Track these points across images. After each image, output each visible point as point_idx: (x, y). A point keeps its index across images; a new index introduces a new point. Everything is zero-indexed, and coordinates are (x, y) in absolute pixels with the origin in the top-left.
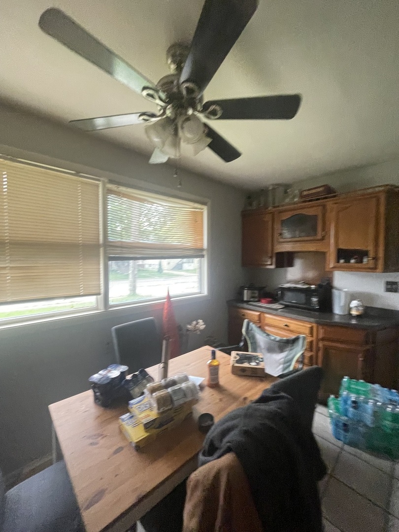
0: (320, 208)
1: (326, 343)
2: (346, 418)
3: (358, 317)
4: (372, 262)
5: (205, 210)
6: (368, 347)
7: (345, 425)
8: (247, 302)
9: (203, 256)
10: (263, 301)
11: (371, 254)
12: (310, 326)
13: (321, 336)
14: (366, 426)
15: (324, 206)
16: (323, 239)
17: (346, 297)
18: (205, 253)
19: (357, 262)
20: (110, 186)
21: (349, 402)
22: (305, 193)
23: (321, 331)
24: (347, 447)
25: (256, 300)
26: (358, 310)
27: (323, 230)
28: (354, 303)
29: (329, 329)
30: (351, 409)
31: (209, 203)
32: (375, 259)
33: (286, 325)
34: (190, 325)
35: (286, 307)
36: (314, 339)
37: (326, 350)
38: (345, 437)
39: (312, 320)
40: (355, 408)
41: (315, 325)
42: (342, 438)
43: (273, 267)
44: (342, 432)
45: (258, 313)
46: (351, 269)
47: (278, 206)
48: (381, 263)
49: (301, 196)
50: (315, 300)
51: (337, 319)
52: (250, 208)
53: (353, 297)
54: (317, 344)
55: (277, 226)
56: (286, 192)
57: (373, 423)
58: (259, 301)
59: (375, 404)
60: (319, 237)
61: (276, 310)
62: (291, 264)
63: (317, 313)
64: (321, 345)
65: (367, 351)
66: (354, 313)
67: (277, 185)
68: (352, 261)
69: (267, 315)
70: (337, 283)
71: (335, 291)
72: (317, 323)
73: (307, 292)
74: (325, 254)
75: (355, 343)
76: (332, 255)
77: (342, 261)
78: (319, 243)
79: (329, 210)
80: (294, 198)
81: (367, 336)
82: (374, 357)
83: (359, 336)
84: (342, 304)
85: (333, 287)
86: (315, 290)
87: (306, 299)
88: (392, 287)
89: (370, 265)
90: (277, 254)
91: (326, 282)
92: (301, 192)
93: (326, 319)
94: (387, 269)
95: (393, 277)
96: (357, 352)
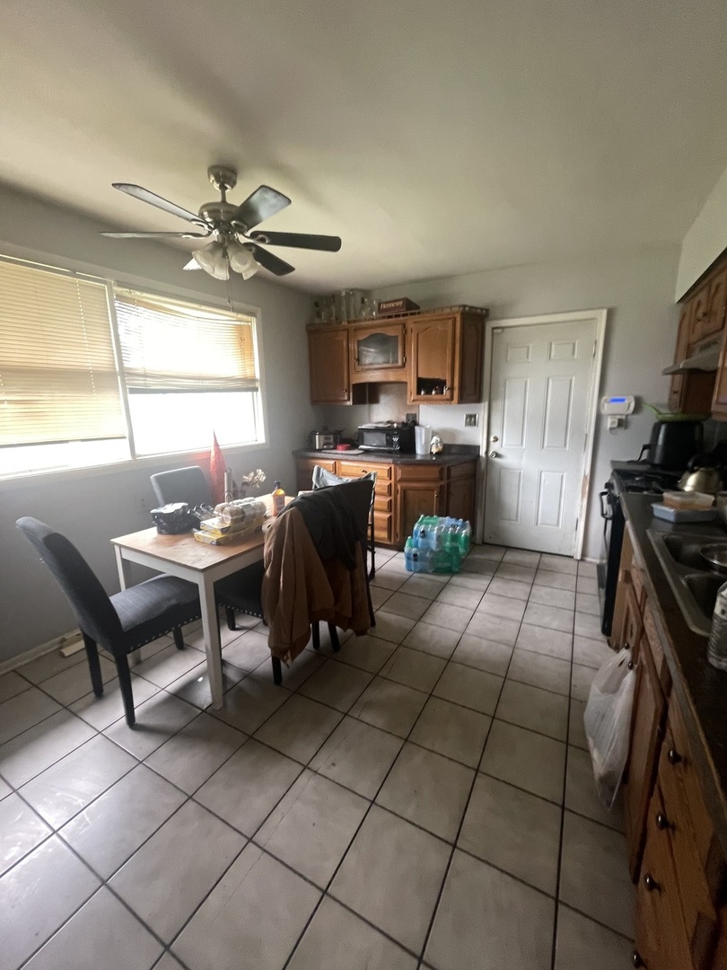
0: (400, 326)
1: (405, 484)
3: (438, 454)
4: (449, 392)
5: (254, 324)
6: (442, 483)
7: (415, 555)
8: (320, 450)
9: (256, 389)
10: (340, 447)
11: (448, 384)
12: (389, 468)
13: (399, 477)
14: (432, 551)
15: (404, 325)
16: (404, 365)
17: (426, 434)
19: (436, 393)
20: (119, 290)
22: (385, 306)
23: (399, 472)
24: (416, 575)
25: (331, 447)
26: (437, 447)
27: (404, 354)
28: (435, 440)
29: (411, 468)
30: (420, 540)
31: (259, 314)
32: (452, 389)
34: (247, 476)
35: (367, 452)
36: (392, 482)
37: (404, 491)
38: (415, 567)
39: (390, 460)
41: (393, 467)
42: (413, 568)
43: (350, 403)
44: (412, 562)
45: (332, 462)
46: (431, 401)
47: (355, 321)
48: (456, 392)
49: (380, 310)
50: (396, 439)
51: (419, 458)
52: (317, 321)
53: (434, 434)
54: (396, 486)
55: (353, 346)
56: (363, 301)
57: (437, 546)
58: (335, 448)
60: (400, 363)
61: (357, 455)
62: (374, 399)
63: (398, 455)
64: (399, 487)
65: (442, 487)
66: (434, 450)
67: (352, 290)
68: (434, 392)
69: (343, 463)
70: (422, 419)
71: (416, 428)
72: (394, 463)
73: (388, 431)
74: (406, 383)
75: (430, 480)
76: (412, 385)
77: (423, 393)
78: (401, 371)
79: (409, 331)
80: (372, 311)
81: (441, 471)
82: (449, 493)
83: (434, 472)
84: (423, 443)
85: (418, 425)
86: (397, 429)
87: (387, 440)
88: (471, 420)
89: (448, 396)
90: (355, 385)
91: (411, 420)
92: (379, 305)
93: (406, 459)
94: (462, 400)
95: (470, 408)
96: (432, 490)
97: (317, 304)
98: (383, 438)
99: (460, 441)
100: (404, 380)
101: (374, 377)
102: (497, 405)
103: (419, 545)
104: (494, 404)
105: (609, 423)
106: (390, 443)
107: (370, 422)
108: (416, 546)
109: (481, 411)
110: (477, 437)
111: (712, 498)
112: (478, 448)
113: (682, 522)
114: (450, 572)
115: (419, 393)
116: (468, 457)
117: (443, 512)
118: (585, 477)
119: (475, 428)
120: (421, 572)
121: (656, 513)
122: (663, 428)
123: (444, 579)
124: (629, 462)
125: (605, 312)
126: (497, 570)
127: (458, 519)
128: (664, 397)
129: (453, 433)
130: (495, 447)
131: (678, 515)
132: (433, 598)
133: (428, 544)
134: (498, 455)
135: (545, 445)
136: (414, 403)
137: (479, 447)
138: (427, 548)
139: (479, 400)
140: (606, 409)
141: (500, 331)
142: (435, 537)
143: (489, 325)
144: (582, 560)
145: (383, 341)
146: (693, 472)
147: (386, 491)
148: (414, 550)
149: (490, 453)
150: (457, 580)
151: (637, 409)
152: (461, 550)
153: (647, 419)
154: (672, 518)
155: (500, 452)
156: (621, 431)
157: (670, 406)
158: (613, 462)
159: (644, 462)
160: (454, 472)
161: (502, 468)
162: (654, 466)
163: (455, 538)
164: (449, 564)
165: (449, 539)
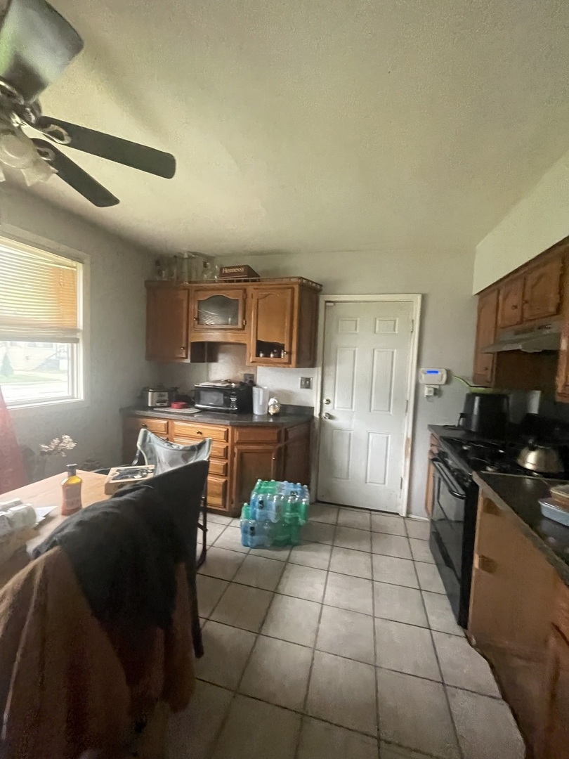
0: (242, 291)
1: (243, 447)
2: (253, 521)
3: (275, 415)
4: (287, 356)
5: (80, 270)
6: (279, 445)
7: (252, 528)
8: (152, 408)
9: (77, 341)
10: (175, 405)
11: (287, 348)
12: (226, 430)
13: (236, 439)
14: (271, 523)
15: (245, 291)
16: (243, 328)
17: (264, 395)
18: (79, 336)
19: (274, 357)
21: (257, 503)
22: (226, 271)
23: (237, 434)
24: (253, 551)
25: (165, 404)
26: (274, 408)
27: (244, 318)
28: (272, 401)
29: (245, 431)
31: (87, 261)
32: (290, 353)
33: (199, 433)
35: (203, 411)
36: (229, 444)
37: (241, 454)
39: (228, 422)
40: (261, 508)
41: (230, 429)
43: (188, 361)
45: (165, 422)
46: (268, 364)
47: (196, 282)
48: (294, 357)
49: (222, 274)
50: (233, 400)
51: (256, 419)
52: (158, 278)
53: (272, 395)
54: (233, 449)
55: (194, 307)
56: (205, 265)
58: (169, 406)
59: (279, 499)
60: (240, 326)
61: (192, 415)
62: (213, 359)
63: (236, 415)
64: (236, 450)
65: (280, 449)
66: (272, 411)
67: (195, 254)
68: (272, 355)
69: (176, 423)
70: (259, 381)
71: (255, 389)
72: (231, 425)
73: (226, 391)
74: (245, 345)
75: (267, 443)
76: (252, 348)
77: (261, 355)
79: (250, 295)
80: (213, 275)
81: (279, 433)
82: (286, 456)
83: (273, 435)
84: (261, 403)
85: (255, 385)
86: (235, 389)
87: (224, 399)
89: (286, 360)
90: (194, 344)
91: (249, 379)
92: (221, 269)
93: (244, 421)
94: (299, 364)
95: (305, 372)
96: (269, 452)
97: (158, 263)
98: (220, 397)
99: (295, 402)
100: (245, 342)
101: (215, 337)
102: (328, 370)
103: (257, 517)
104: (327, 369)
105: (426, 391)
106: (228, 403)
107: (208, 381)
109: (315, 375)
110: (311, 399)
112: (312, 409)
115: (258, 355)
116: (302, 418)
117: (279, 478)
118: (408, 439)
119: (308, 390)
121: (545, 513)
122: (477, 399)
123: (283, 554)
125: (419, 297)
126: (334, 536)
127: (295, 483)
129: (288, 394)
130: (327, 409)
132: (274, 588)
134: (331, 417)
135: (372, 409)
136: (254, 364)
138: (265, 520)
139: (313, 365)
140: (424, 378)
141: (332, 304)
143: (323, 299)
144: (408, 517)
145: (223, 304)
146: (533, 449)
147: (222, 454)
149: (324, 415)
150: (298, 555)
155: (332, 414)
156: (437, 399)
160: (291, 435)
161: (333, 428)
162: (470, 432)
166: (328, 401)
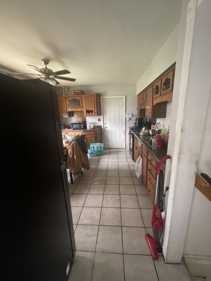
0: (80, 97)
6: (95, 135)
10: (66, 128)
11: (94, 111)
12: (81, 133)
17: (89, 124)
25: (64, 128)
27: (82, 104)
29: (86, 132)
30: (93, 149)
32: (95, 113)
33: (75, 134)
35: (74, 129)
37: (86, 138)
39: (82, 131)
40: (93, 148)
43: (68, 117)
46: (90, 116)
50: (82, 125)
51: (88, 130)
53: (91, 124)
57: (97, 150)
60: (81, 106)
61: (72, 130)
62: (73, 116)
63: (83, 129)
65: (95, 136)
66: (92, 128)
67: (65, 86)
68: (90, 113)
69: (68, 133)
70: (87, 120)
71: (87, 123)
73: (79, 123)
74: (83, 111)
75: (92, 135)
76: (85, 112)
77: (88, 113)
78: (81, 108)
79: (83, 98)
80: (72, 92)
81: (95, 132)
82: (97, 137)
83: (93, 133)
84: (89, 126)
86: (82, 123)
88: (99, 120)
90: (68, 112)
91: (84, 120)
92: (74, 91)
93: (85, 130)
94: (97, 115)
95: (99, 117)
96: (93, 137)
98: (78, 126)
99: (97, 125)
100: (82, 110)
102: (105, 116)
104: (104, 116)
105: (128, 119)
106: (80, 126)
108: (92, 151)
109: (101, 117)
110: (101, 124)
111: (147, 131)
113: (144, 135)
114: (100, 155)
116: (99, 129)
117: (96, 142)
118: (124, 131)
119: (100, 122)
120: (93, 157)
121: (140, 134)
122: (137, 120)
123: (100, 157)
124: (132, 127)
125: (125, 96)
126: (110, 153)
127: (100, 143)
128: (137, 114)
129: (95, 123)
130: (105, 126)
131: (144, 134)
132: (99, 161)
133: (94, 150)
134: (106, 128)
135: (116, 125)
137: (102, 126)
138: (94, 151)
139: (101, 115)
140: (127, 116)
141: (104, 99)
142: (96, 148)
143: (101, 98)
144: (125, 148)
146: (144, 127)
148: (91, 152)
149: (104, 127)
150: (101, 157)
151: (132, 116)
152: (102, 150)
153: (134, 118)
154: (143, 135)
155: (106, 127)
156: (130, 121)
157: (138, 115)
158: (129, 127)
159: (134, 127)
160: (97, 133)
161: (107, 130)
162: (136, 127)
163: (100, 147)
164: (99, 154)
165: (99, 148)
166: (105, 124)
